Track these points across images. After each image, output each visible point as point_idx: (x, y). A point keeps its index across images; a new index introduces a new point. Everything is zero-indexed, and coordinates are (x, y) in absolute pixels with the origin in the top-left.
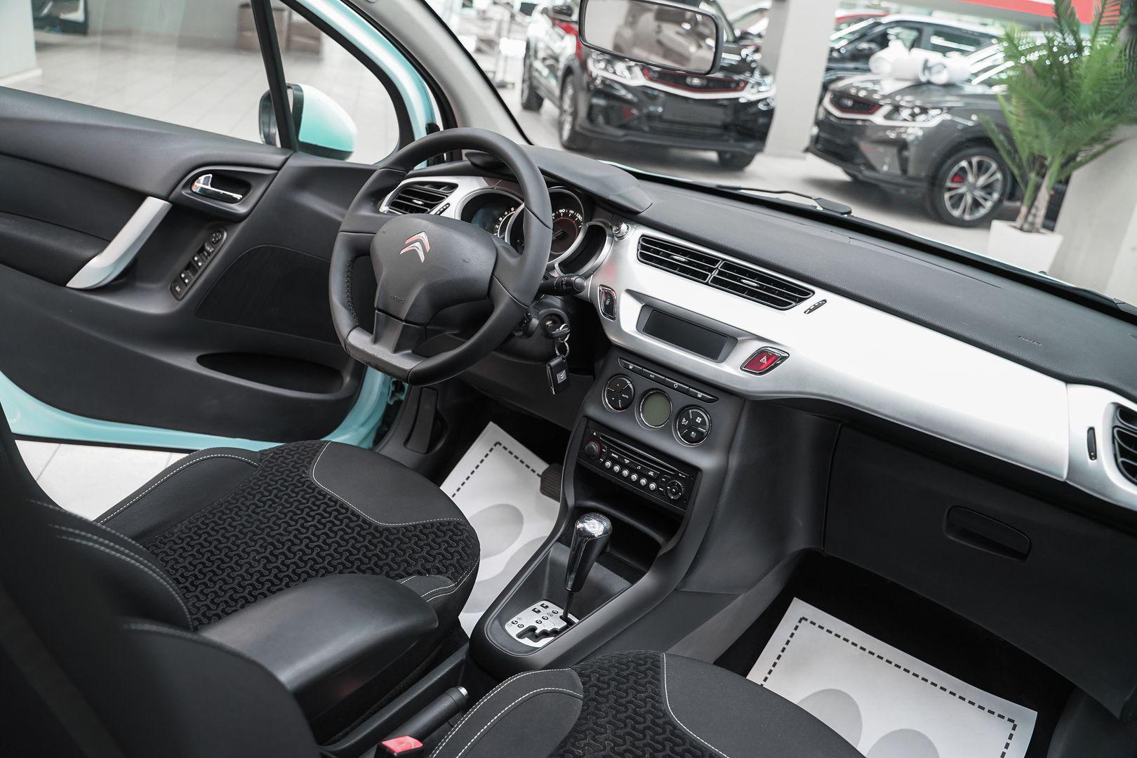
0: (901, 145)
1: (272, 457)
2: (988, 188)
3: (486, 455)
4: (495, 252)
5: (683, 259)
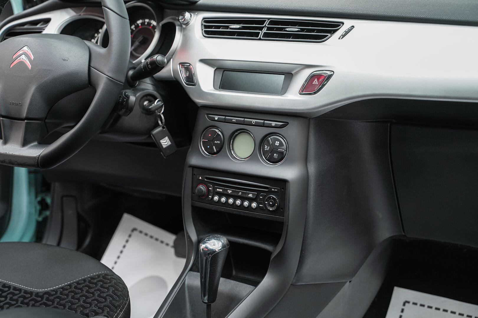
3: (127, 241)
4: (88, 49)
5: (238, 26)
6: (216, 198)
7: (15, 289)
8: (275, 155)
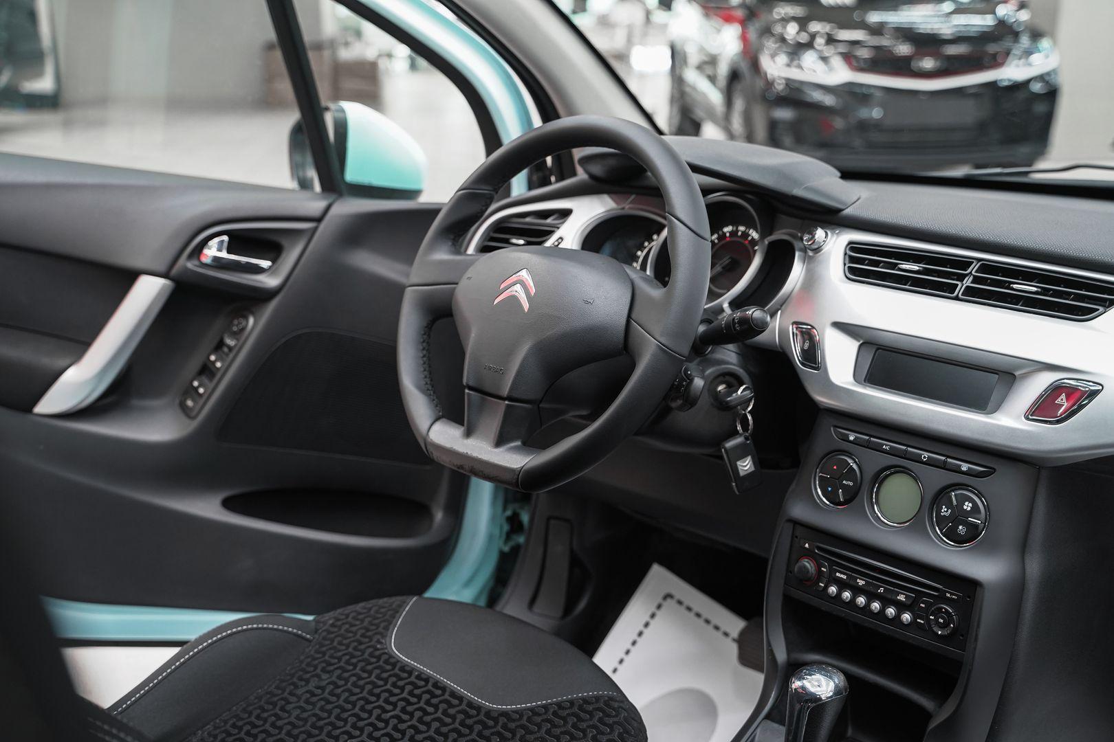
1: (333, 625)
3: (653, 616)
4: (630, 286)
5: (915, 267)
6: (833, 590)
7: (453, 694)
8: (960, 527)
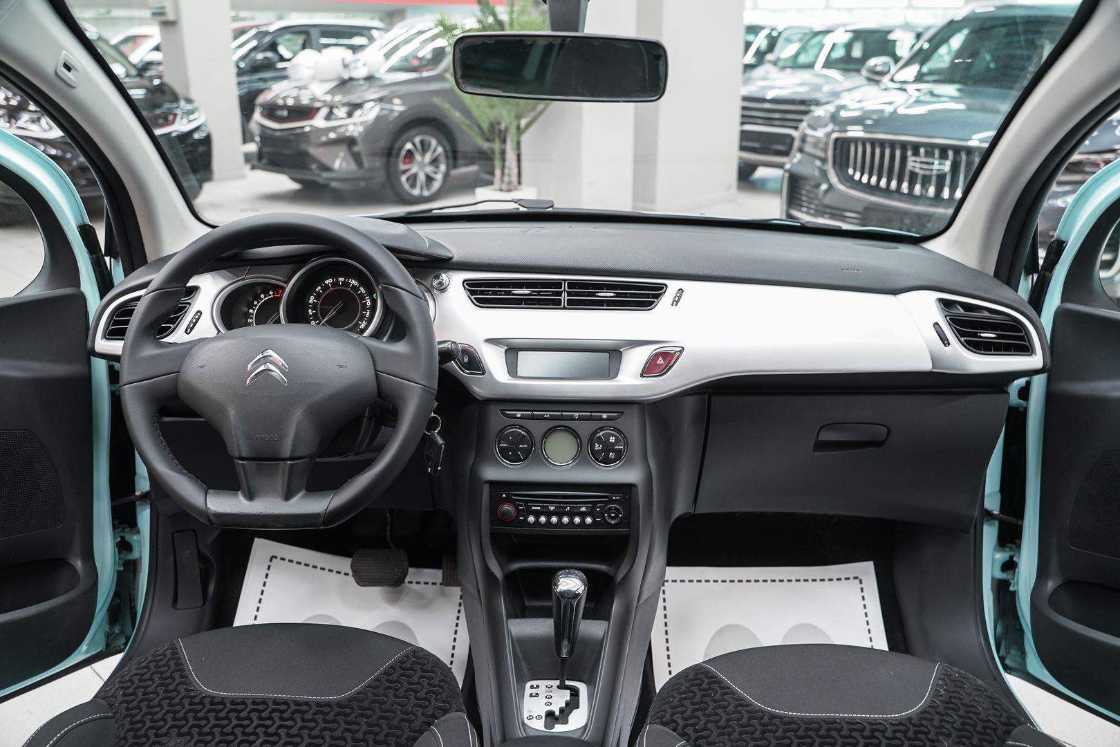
0: (350, 142)
2: (435, 162)
5: (526, 291)
6: (531, 519)
8: (610, 454)
